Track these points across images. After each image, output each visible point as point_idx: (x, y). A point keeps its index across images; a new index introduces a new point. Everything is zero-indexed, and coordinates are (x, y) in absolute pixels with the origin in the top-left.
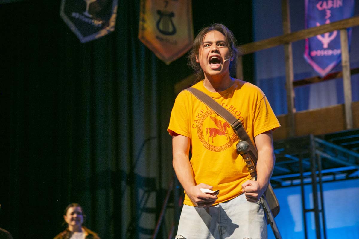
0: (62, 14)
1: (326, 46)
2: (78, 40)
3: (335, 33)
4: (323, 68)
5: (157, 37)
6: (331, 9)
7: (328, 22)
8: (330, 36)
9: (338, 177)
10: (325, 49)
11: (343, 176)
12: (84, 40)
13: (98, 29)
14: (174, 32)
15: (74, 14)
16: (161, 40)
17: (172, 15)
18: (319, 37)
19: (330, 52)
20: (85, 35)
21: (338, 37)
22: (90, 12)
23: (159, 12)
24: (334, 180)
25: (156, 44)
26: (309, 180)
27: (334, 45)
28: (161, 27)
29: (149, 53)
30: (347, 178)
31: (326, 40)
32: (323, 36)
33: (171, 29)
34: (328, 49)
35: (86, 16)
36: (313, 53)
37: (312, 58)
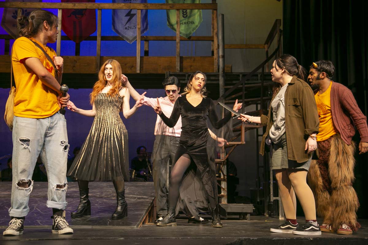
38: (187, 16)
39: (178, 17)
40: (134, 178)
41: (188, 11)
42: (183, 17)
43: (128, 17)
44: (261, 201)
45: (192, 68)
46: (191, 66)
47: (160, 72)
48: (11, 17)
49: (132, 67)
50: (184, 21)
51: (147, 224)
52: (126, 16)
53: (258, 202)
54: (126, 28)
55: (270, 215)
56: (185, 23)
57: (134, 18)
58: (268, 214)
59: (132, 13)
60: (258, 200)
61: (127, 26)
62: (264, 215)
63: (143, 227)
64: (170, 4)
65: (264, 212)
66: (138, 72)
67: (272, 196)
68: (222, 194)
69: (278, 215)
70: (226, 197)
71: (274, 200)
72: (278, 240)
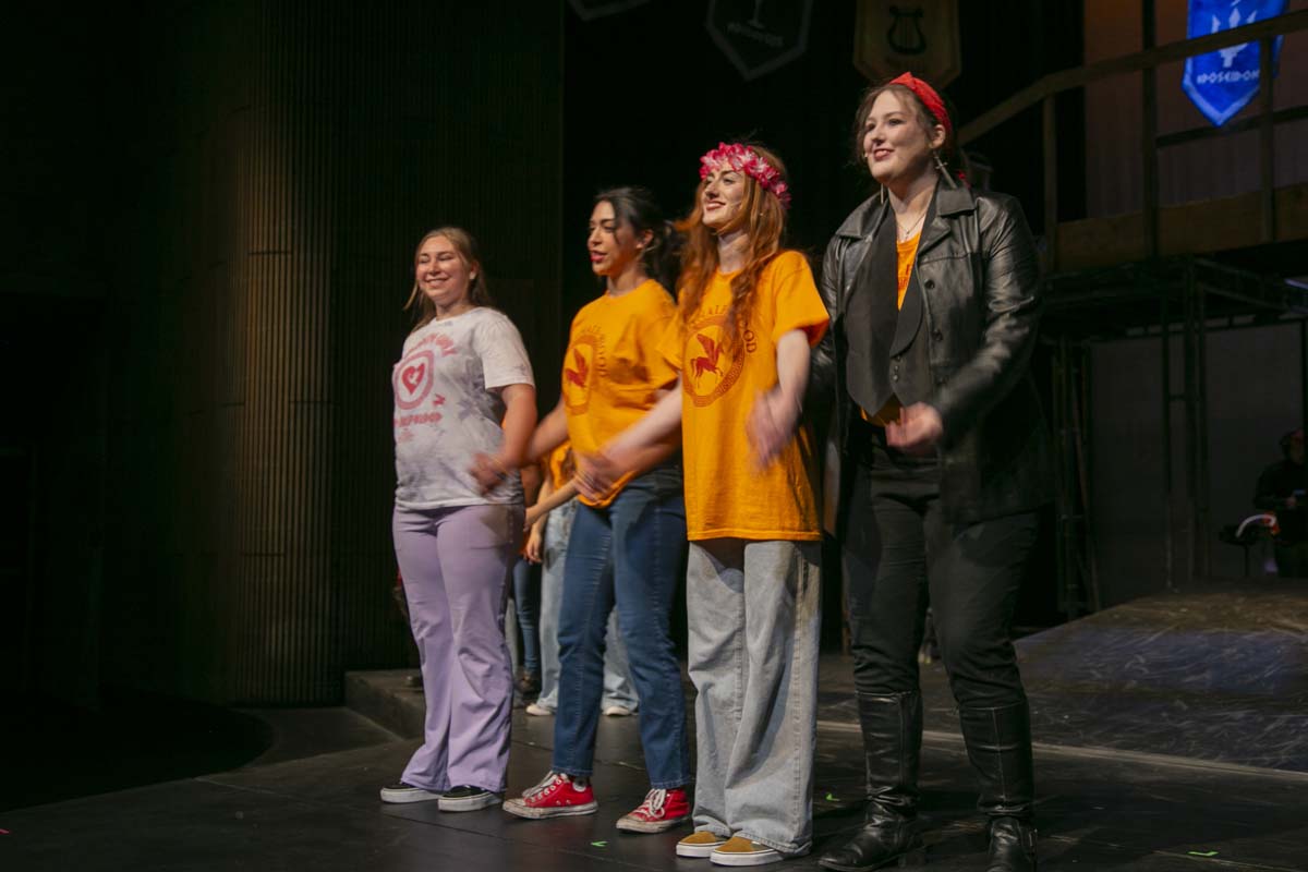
0: (710, 26)
1: (1228, 63)
9: (1238, 320)
10: (1226, 70)
11: (1249, 318)
12: (750, 75)
13: (775, 52)
15: (731, 26)
17: (918, 14)
19: (1236, 76)
20: (753, 66)
22: (761, 20)
23: (894, 10)
24: (1231, 326)
26: (1180, 327)
30: (1257, 323)
31: (1229, 53)
33: (916, 44)
34: (1231, 69)
35: (754, 29)
36: (1202, 79)
37: (1200, 88)
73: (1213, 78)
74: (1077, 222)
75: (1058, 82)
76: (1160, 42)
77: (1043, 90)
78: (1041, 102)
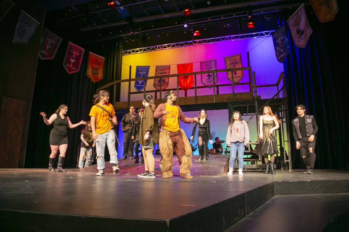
0: (64, 65)
1: (140, 84)
2: (68, 73)
3: (143, 80)
4: (139, 90)
5: (92, 75)
6: (143, 74)
7: (141, 77)
8: (141, 81)
12: (69, 73)
13: (74, 70)
14: (97, 74)
15: (67, 65)
16: (93, 75)
17: (97, 69)
18: (139, 81)
19: (141, 86)
20: (70, 72)
21: (143, 82)
22: (72, 65)
25: (92, 77)
27: (142, 84)
28: (93, 72)
29: (90, 79)
31: (140, 82)
32: (140, 81)
33: (96, 73)
34: (141, 85)
35: (71, 66)
36: (137, 85)
37: (136, 86)
38: (236, 74)
39: (232, 75)
40: (215, 153)
41: (237, 71)
42: (235, 74)
43: (208, 77)
44: (279, 162)
45: (241, 98)
46: (240, 98)
47: (225, 101)
48: (158, 83)
49: (212, 100)
50: (235, 76)
51: (224, 175)
52: (207, 76)
53: (278, 163)
54: (207, 82)
55: (284, 169)
56: (235, 77)
57: (211, 77)
58: (283, 169)
59: (210, 75)
60: (278, 162)
61: (208, 81)
62: (281, 169)
63: (223, 176)
64: (228, 69)
65: (281, 168)
66: (215, 102)
67: (285, 160)
68: (260, 159)
69: (289, 169)
70: (262, 161)
71: (287, 162)
72: (292, 182)
73: (138, 85)
74: (118, 102)
75: (117, 82)
76: (131, 78)
77: (115, 82)
78: (115, 84)
